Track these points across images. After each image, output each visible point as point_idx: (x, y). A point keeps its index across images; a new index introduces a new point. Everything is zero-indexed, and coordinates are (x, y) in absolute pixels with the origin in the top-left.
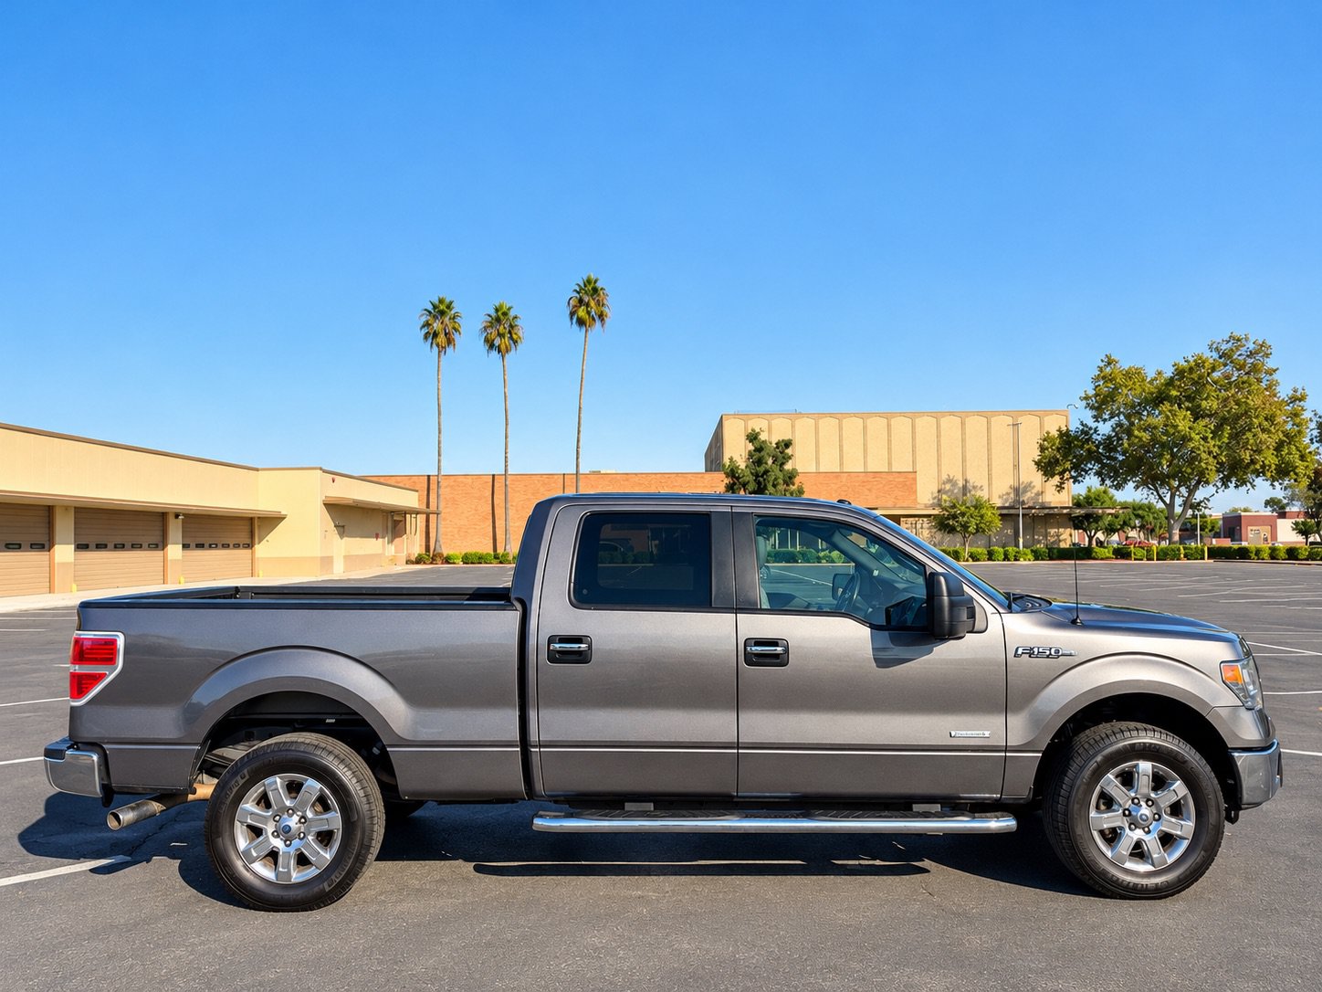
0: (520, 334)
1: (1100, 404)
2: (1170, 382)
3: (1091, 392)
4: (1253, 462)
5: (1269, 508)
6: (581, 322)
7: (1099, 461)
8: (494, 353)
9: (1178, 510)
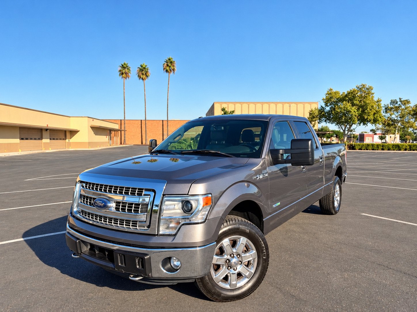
0: (149, 74)
1: (327, 101)
2: (346, 96)
3: (325, 98)
4: (367, 118)
5: (371, 132)
6: (167, 71)
7: (325, 118)
8: (141, 80)
9: (346, 132)
